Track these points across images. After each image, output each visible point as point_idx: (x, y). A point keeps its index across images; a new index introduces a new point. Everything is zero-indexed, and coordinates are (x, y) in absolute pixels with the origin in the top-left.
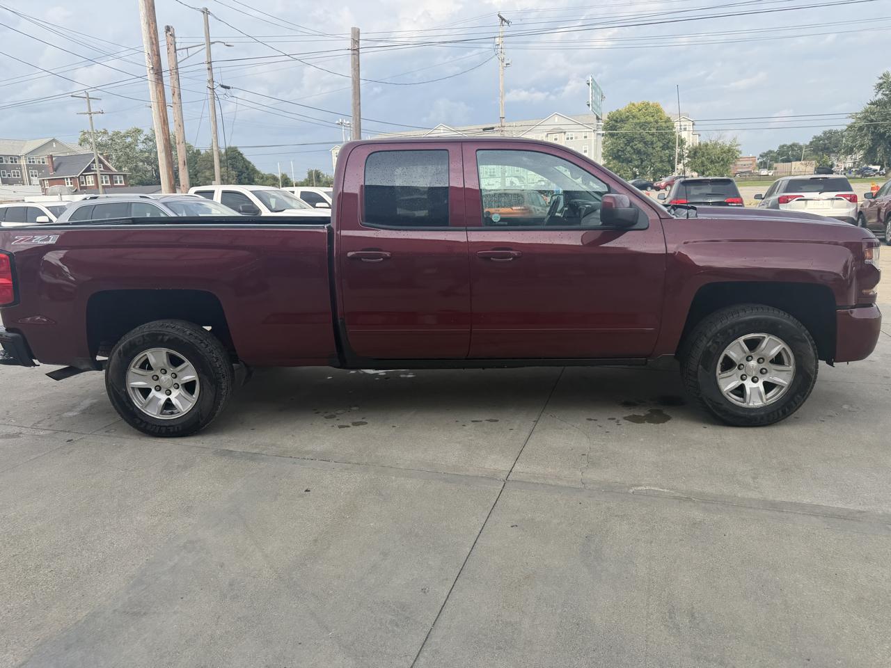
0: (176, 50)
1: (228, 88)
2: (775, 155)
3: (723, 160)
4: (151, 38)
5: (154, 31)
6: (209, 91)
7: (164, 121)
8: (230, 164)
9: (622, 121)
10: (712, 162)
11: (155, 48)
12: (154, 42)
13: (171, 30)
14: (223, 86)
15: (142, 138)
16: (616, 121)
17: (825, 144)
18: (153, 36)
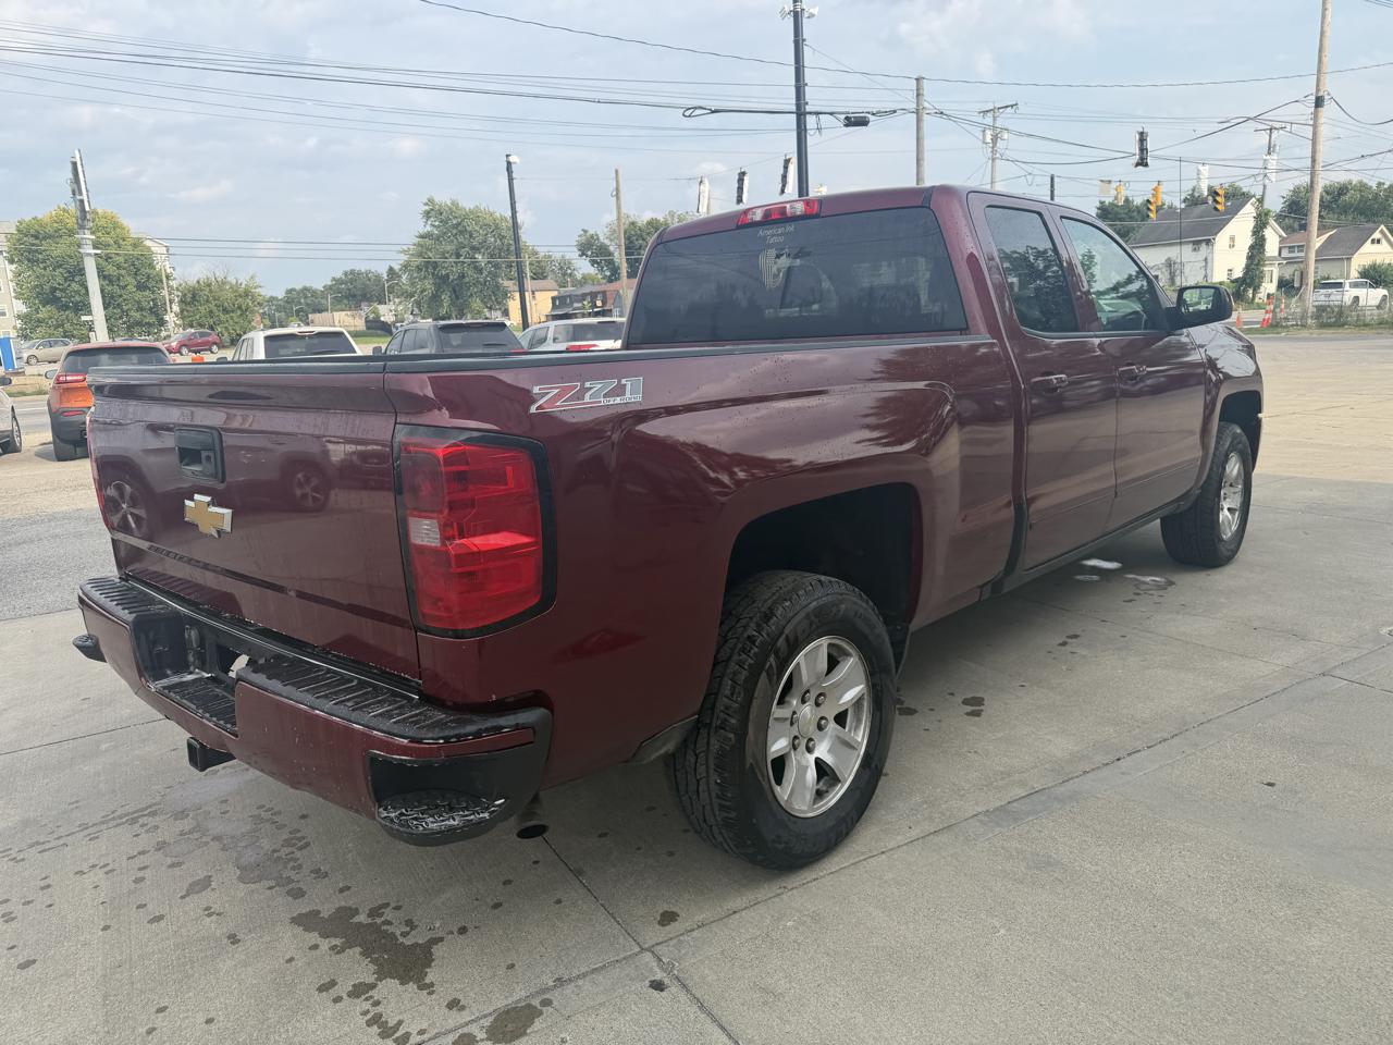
2: (282, 303)
3: (240, 307)
9: (48, 237)
10: (225, 311)
16: (37, 238)
17: (349, 290)
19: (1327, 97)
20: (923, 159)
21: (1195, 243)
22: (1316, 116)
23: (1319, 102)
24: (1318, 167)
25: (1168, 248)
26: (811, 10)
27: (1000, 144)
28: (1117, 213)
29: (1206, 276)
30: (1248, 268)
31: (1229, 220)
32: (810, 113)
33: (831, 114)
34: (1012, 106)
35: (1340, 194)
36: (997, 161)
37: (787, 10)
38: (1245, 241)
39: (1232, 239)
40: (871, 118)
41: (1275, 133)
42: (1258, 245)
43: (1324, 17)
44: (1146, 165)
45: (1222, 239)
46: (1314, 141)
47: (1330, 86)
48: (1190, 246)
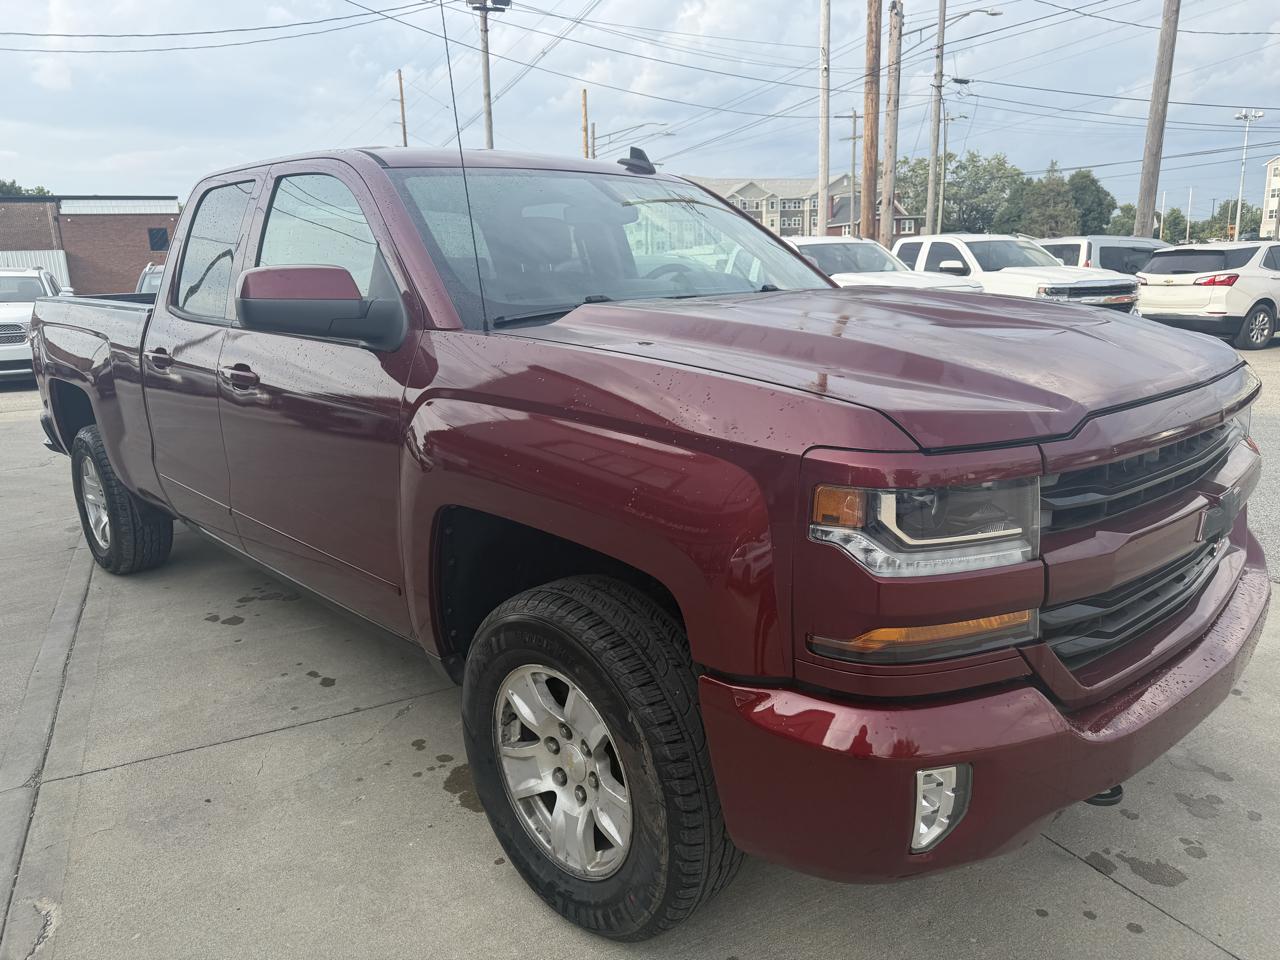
0: (900, 35)
1: (966, 82)
4: (870, 23)
5: (876, 12)
6: (934, 91)
7: (872, 142)
8: (1074, 198)
11: (873, 36)
12: (874, 29)
13: (898, 7)
14: (957, 81)
15: (952, 166)
18: (873, 20)
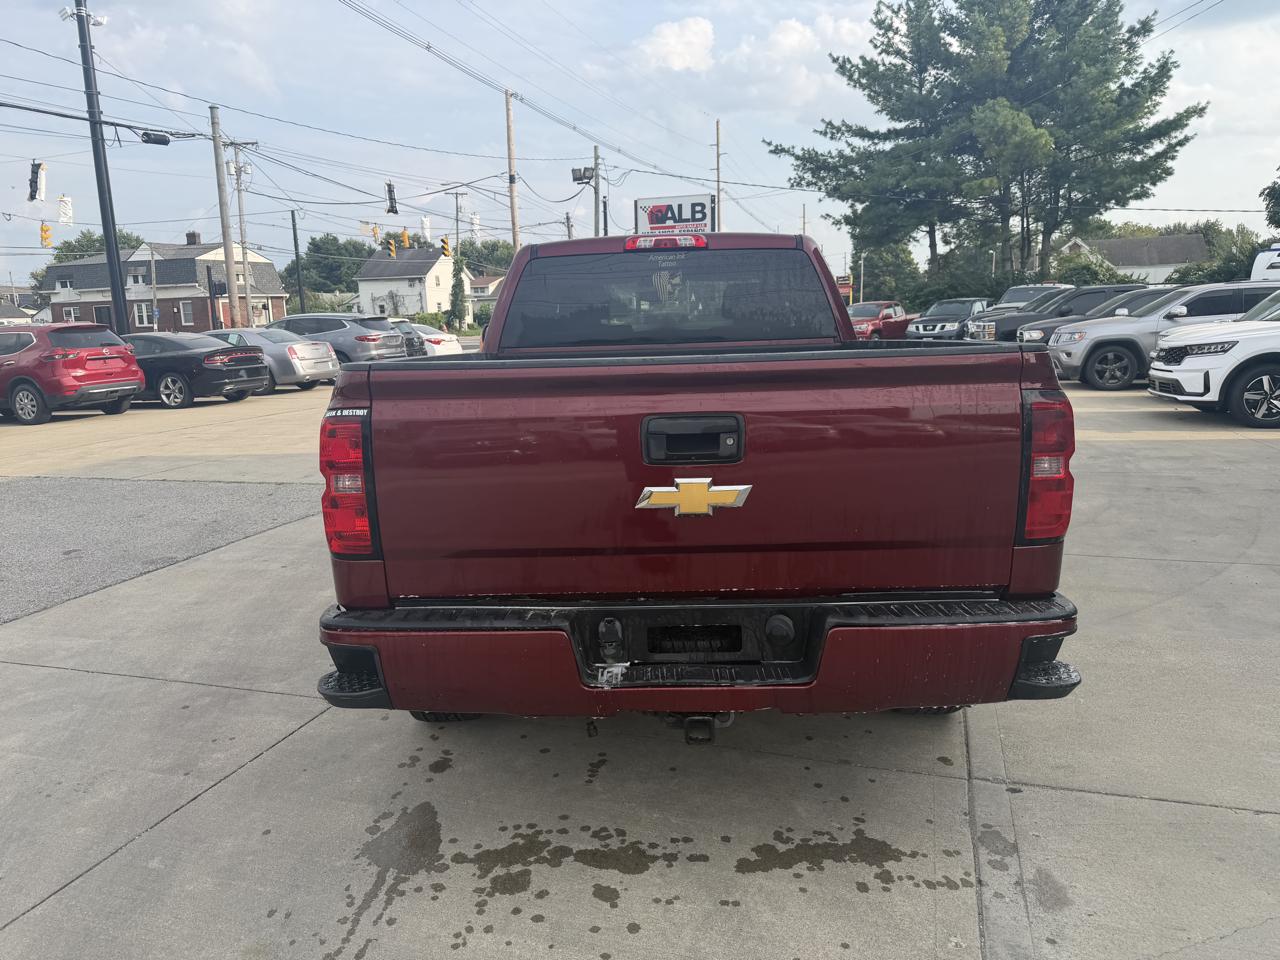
19: (516, 177)
20: (224, 185)
21: (410, 280)
22: (511, 190)
23: (512, 179)
24: (517, 229)
25: (390, 283)
26: (99, 19)
27: (244, 176)
28: (328, 250)
29: (422, 308)
30: (454, 304)
31: (434, 263)
32: (106, 123)
33: (129, 127)
34: (253, 144)
35: (493, 250)
36: (243, 193)
37: (69, 12)
38: (448, 282)
39: (437, 278)
40: (171, 138)
41: (460, 197)
42: (458, 287)
43: (508, 115)
44: (396, 212)
45: (430, 278)
46: (512, 208)
47: (517, 169)
48: (406, 283)
